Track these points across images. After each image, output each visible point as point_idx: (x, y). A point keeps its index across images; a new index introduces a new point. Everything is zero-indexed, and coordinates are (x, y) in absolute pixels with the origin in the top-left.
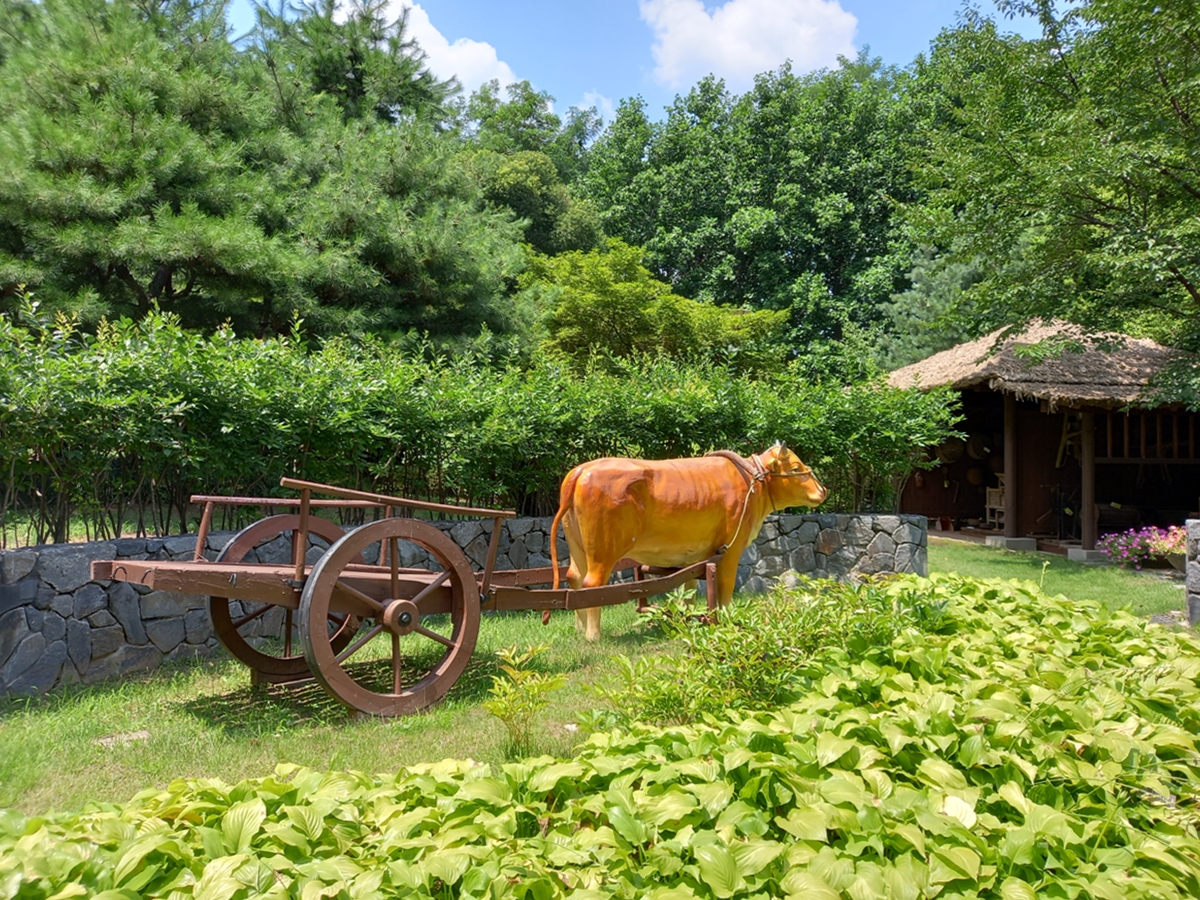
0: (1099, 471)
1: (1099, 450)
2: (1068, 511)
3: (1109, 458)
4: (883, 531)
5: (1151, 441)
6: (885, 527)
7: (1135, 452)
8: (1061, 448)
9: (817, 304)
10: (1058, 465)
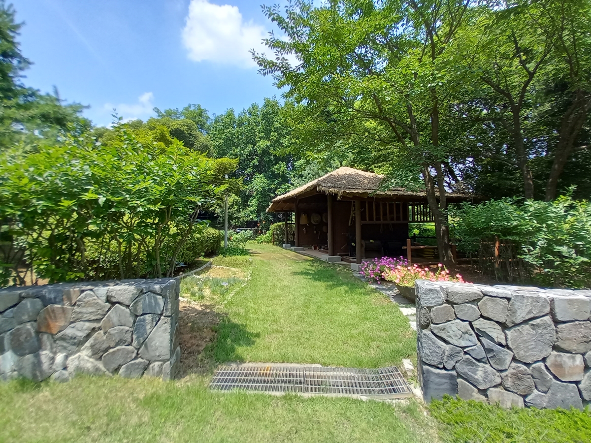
0: (363, 227)
1: (363, 218)
2: (353, 244)
3: (367, 222)
4: (119, 303)
5: (385, 214)
6: (121, 299)
7: (378, 219)
8: (351, 218)
9: (283, 172)
10: (349, 225)
